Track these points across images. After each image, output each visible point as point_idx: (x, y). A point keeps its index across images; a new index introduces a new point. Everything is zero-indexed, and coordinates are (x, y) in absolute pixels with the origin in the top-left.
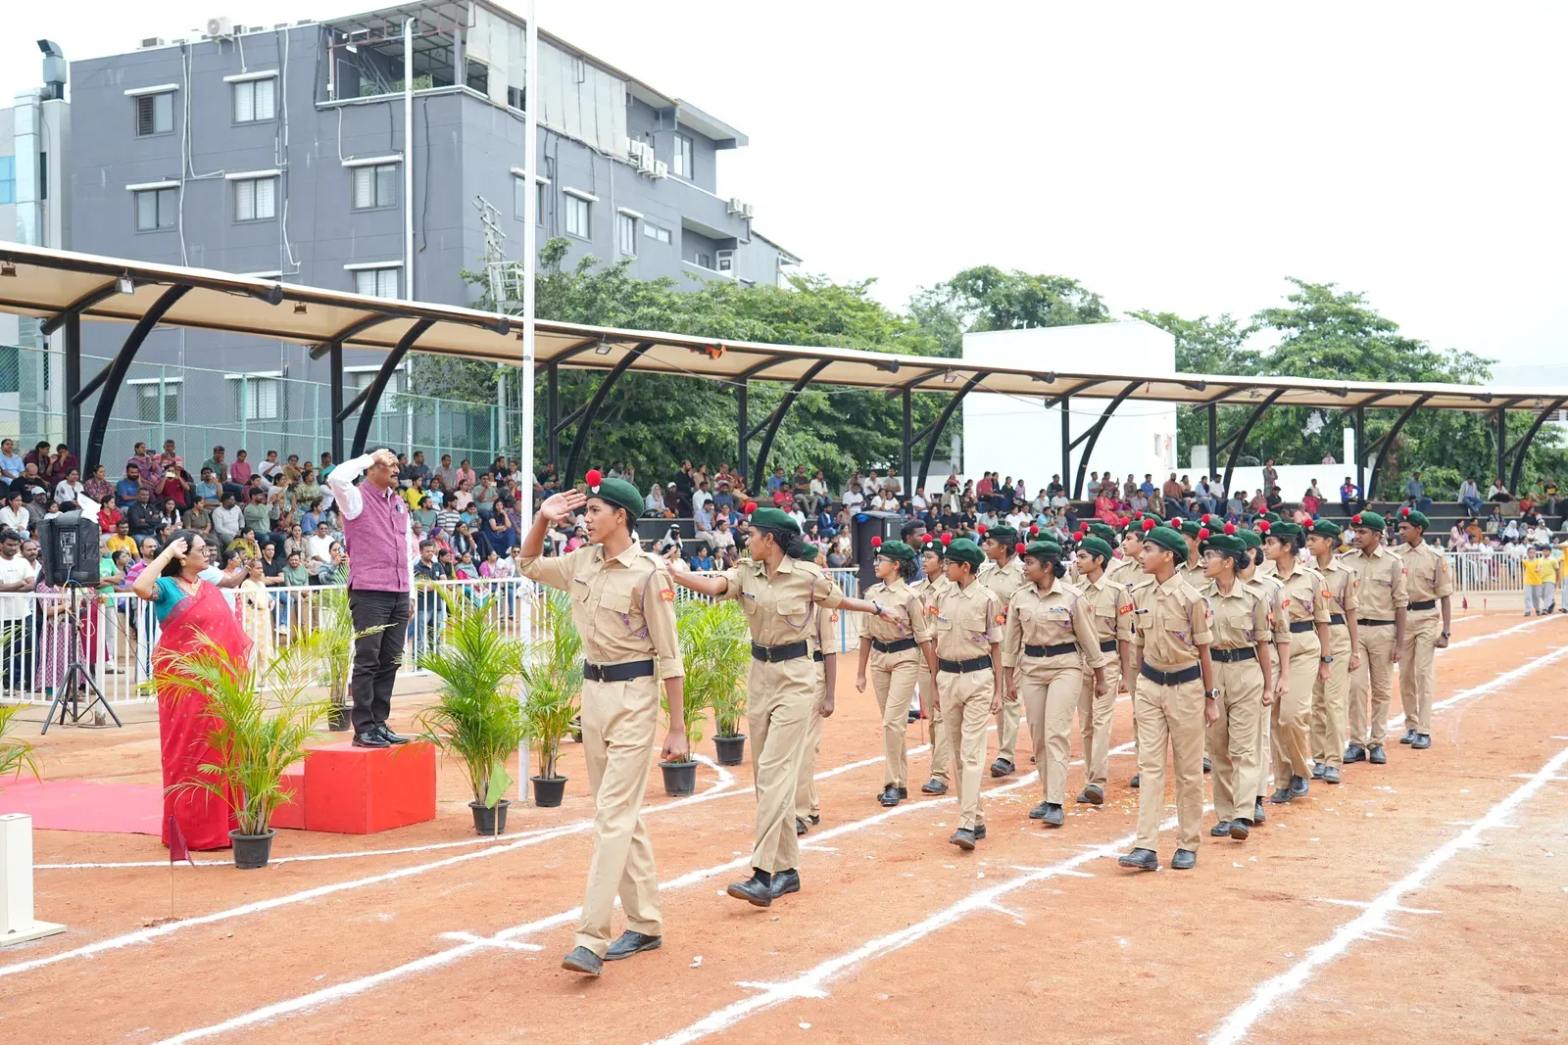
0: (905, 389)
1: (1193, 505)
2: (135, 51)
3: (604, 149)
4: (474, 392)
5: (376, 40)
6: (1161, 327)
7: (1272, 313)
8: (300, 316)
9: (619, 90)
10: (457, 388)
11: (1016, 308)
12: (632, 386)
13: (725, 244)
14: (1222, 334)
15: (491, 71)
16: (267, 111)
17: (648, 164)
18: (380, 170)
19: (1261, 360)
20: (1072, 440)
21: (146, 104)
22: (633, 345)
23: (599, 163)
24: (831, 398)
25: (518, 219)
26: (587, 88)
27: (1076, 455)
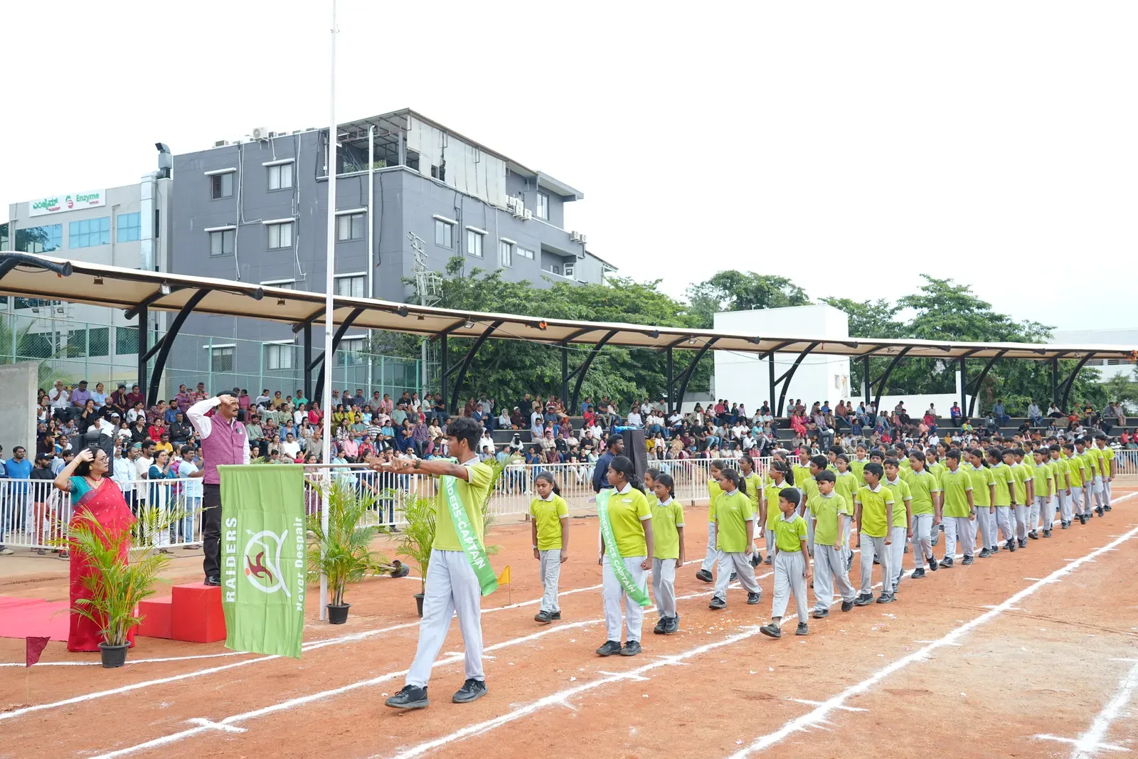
0: (668, 348)
1: (854, 421)
2: (211, 148)
3: (492, 202)
4: (408, 351)
5: (353, 139)
6: (840, 308)
7: (911, 298)
8: (281, 306)
9: (501, 167)
10: (397, 349)
11: (752, 297)
12: (504, 347)
13: (568, 259)
14: (879, 313)
15: (421, 157)
16: (288, 183)
17: (520, 211)
18: (354, 217)
19: (905, 328)
20: (776, 380)
21: (217, 180)
22: (491, 323)
23: (488, 211)
24: (631, 353)
25: (437, 245)
26: (481, 166)
27: (779, 389)
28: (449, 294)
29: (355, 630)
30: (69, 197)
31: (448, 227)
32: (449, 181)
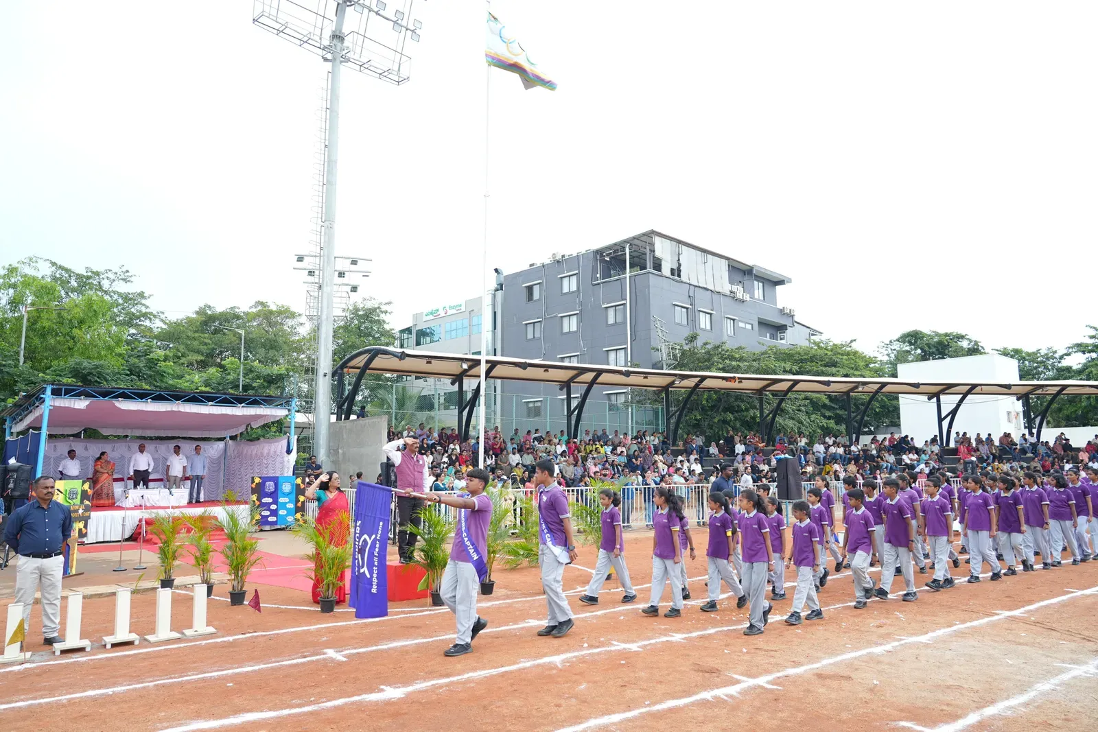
0: (846, 394)
1: (1017, 450)
2: (527, 269)
3: (717, 290)
4: (656, 401)
5: (615, 254)
6: (1012, 357)
7: (1079, 345)
8: (546, 373)
9: (724, 264)
10: (649, 399)
11: (934, 350)
12: (725, 396)
13: (781, 328)
14: (1048, 359)
15: (663, 263)
16: (574, 288)
17: (740, 295)
18: (617, 308)
19: (1074, 371)
20: (943, 416)
22: (698, 379)
23: (715, 297)
24: (829, 398)
25: (678, 324)
26: (709, 265)
27: (945, 424)
28: (685, 359)
29: (498, 599)
30: (445, 307)
31: (684, 310)
32: (684, 277)
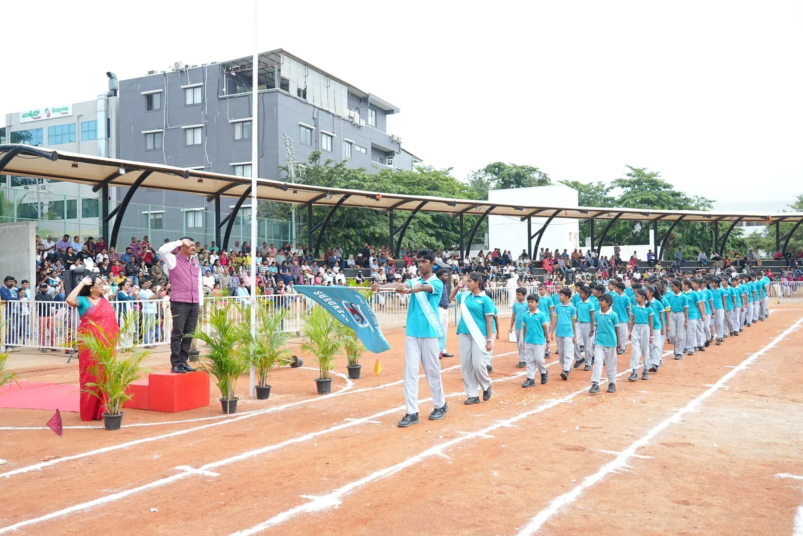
0: (460, 214)
1: (584, 262)
2: (145, 76)
3: (338, 114)
4: (282, 216)
5: (243, 70)
6: (572, 187)
7: (620, 181)
8: (200, 184)
9: (344, 90)
10: (275, 214)
11: (513, 180)
12: (348, 213)
13: (389, 154)
14: (598, 190)
15: (290, 83)
16: (198, 100)
17: (357, 121)
18: (244, 124)
19: (615, 201)
20: (532, 235)
21: (149, 98)
22: (342, 196)
23: (336, 120)
24: (433, 218)
25: (301, 143)
26: (332, 87)
27: (534, 241)
28: (311, 176)
29: (277, 404)
30: (47, 109)
31: (308, 131)
32: (309, 99)
